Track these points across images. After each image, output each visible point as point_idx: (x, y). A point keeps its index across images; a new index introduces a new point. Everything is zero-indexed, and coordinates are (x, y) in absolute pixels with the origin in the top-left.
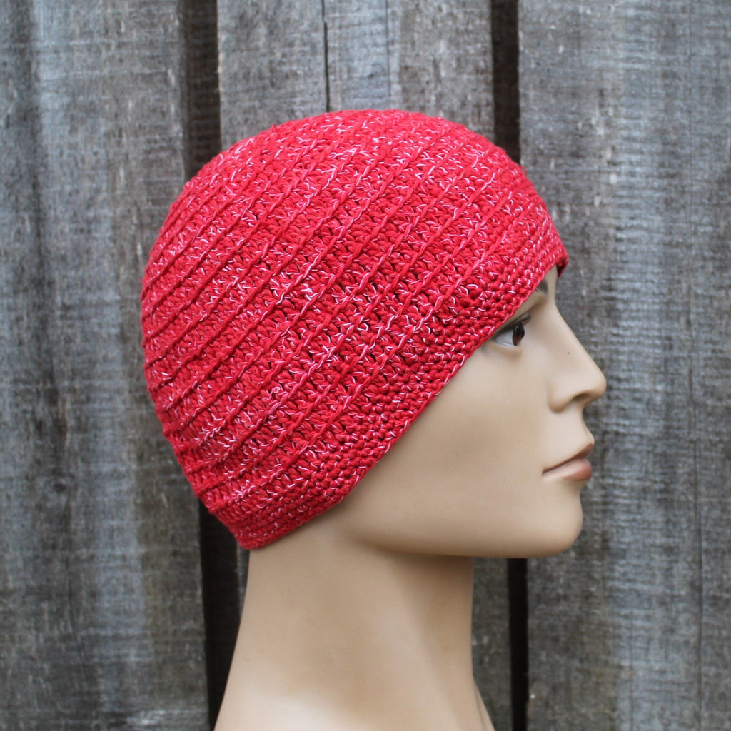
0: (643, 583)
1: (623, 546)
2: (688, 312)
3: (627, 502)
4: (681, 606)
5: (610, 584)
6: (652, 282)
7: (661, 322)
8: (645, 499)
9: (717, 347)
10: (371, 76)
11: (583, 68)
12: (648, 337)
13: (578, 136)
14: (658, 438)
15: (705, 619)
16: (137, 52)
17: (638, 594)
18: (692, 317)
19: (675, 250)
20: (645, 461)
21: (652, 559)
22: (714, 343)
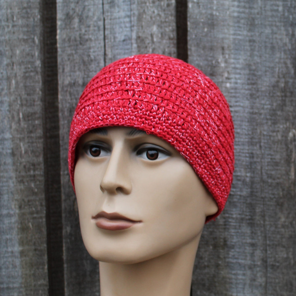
0: (242, 259)
1: (233, 244)
2: (260, 142)
3: (235, 224)
4: (258, 269)
5: (227, 260)
6: (245, 129)
7: (249, 146)
8: (242, 223)
9: (273, 157)
10: (124, 41)
11: (215, 37)
12: (243, 153)
13: (213, 67)
14: (248, 197)
15: (269, 275)
16: (21, 29)
17: (240, 264)
18: (262, 144)
19: (255, 116)
20: (242, 206)
21: (245, 249)
22: (271, 155)
